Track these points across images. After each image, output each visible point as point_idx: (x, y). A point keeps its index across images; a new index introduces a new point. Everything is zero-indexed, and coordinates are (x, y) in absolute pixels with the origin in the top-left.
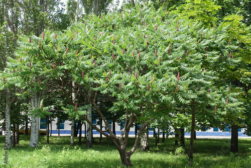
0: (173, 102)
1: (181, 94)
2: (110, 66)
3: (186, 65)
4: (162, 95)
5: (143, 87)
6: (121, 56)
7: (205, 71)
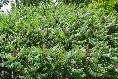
0: (84, 75)
1: (91, 67)
2: (20, 42)
3: (94, 39)
4: (71, 67)
5: (50, 59)
6: (30, 32)
7: (111, 48)
